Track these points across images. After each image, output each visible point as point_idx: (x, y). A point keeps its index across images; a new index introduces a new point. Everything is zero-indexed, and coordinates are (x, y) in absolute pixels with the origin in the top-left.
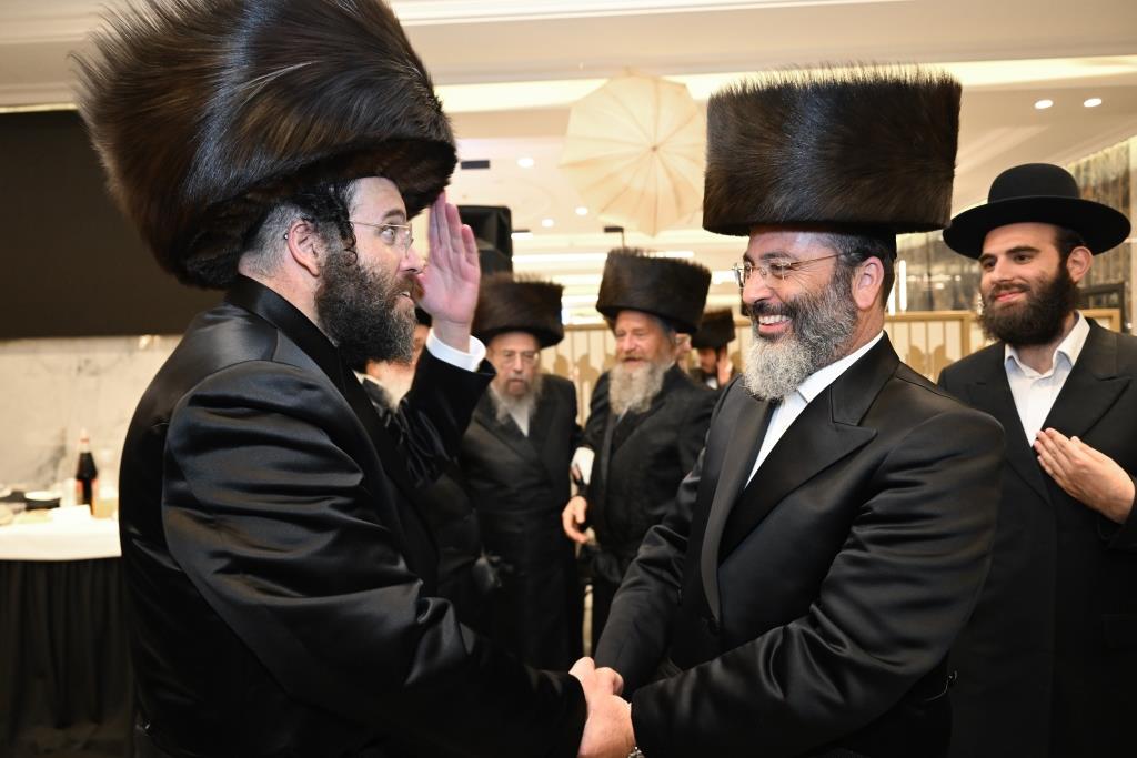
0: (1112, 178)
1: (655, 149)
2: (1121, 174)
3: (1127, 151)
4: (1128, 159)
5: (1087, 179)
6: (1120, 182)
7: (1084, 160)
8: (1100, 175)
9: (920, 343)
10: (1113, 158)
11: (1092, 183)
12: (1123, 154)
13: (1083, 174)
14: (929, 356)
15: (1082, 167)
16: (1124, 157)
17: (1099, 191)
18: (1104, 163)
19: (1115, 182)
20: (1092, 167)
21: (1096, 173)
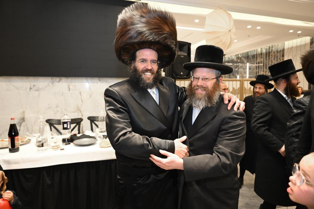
0: (280, 50)
1: (230, 31)
2: (282, 49)
3: (284, 44)
4: (284, 46)
5: (272, 50)
6: (282, 51)
7: (271, 45)
8: (276, 49)
9: (235, 86)
10: (280, 45)
11: (273, 51)
12: (283, 45)
13: (271, 49)
14: (237, 90)
15: (271, 47)
16: (283, 46)
17: (276, 53)
18: (277, 46)
19: (280, 51)
20: (274, 46)
21: (275, 49)
